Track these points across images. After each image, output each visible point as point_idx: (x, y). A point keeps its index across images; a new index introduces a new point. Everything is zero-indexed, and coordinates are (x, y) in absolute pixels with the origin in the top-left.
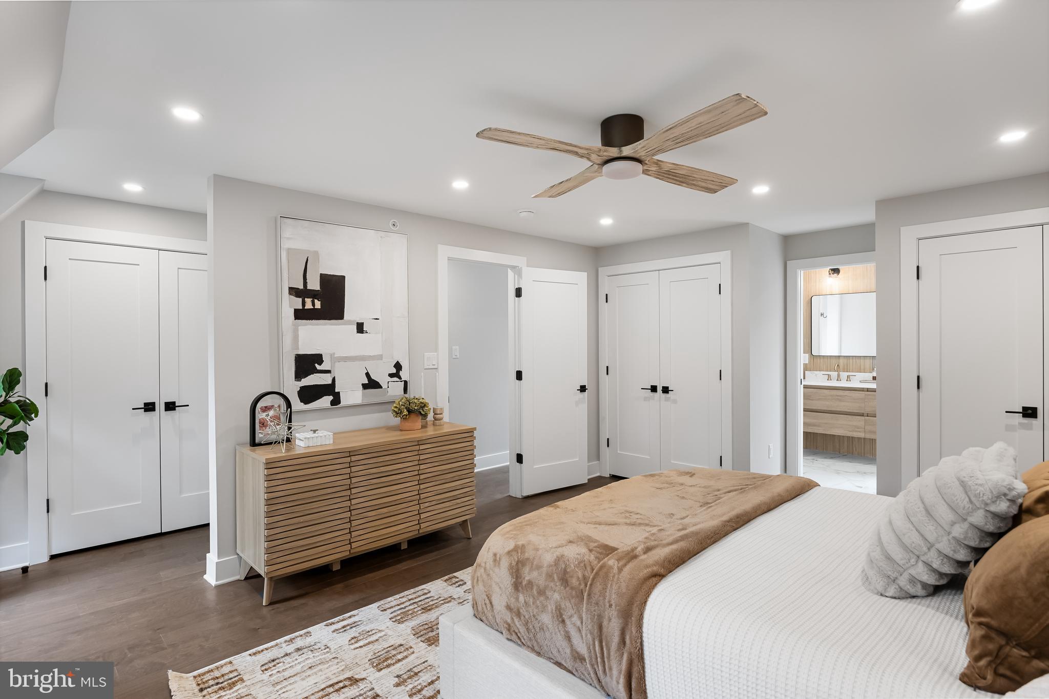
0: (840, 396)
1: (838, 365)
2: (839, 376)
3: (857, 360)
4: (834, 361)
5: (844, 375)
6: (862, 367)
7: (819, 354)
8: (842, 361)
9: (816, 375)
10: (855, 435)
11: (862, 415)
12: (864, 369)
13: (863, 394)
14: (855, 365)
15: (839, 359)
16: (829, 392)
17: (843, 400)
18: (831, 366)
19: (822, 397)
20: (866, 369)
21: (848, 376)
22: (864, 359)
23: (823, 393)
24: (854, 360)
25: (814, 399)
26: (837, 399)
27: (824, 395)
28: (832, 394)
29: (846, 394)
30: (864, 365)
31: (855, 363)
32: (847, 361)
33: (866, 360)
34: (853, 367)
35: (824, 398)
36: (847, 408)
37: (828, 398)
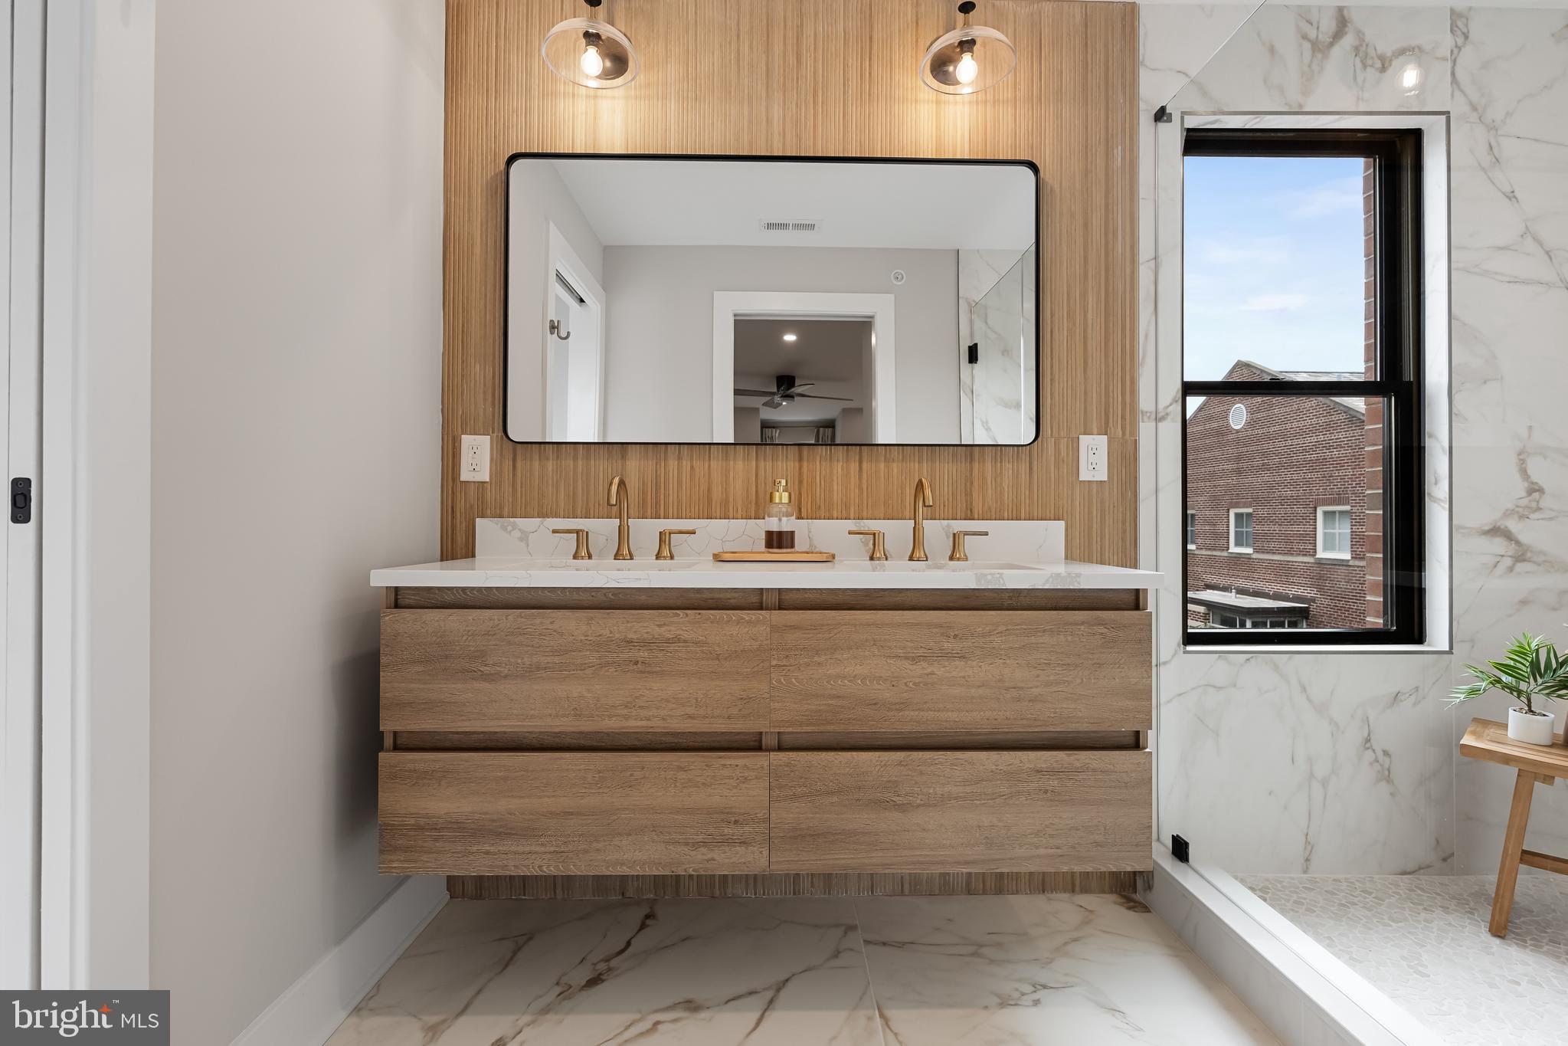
0: (645, 644)
1: (622, 483)
2: (623, 534)
3: (697, 464)
4: (601, 467)
5: (645, 530)
6: (717, 494)
7: (544, 434)
8: (635, 468)
9: (524, 537)
10: (727, 861)
11: (754, 745)
12: (725, 503)
13: (754, 627)
14: (688, 485)
15: (623, 457)
16: (588, 623)
17: (658, 669)
18: (592, 492)
19: (549, 659)
20: (731, 500)
21: (664, 538)
22: (726, 458)
23: (555, 631)
24: (684, 462)
25: (501, 672)
26: (631, 661)
27: (561, 646)
28: (600, 635)
29: (678, 633)
30: (726, 482)
31: (688, 477)
32: (658, 466)
33: (732, 463)
34: (680, 494)
35: (557, 660)
36: (683, 713)
37: (579, 660)
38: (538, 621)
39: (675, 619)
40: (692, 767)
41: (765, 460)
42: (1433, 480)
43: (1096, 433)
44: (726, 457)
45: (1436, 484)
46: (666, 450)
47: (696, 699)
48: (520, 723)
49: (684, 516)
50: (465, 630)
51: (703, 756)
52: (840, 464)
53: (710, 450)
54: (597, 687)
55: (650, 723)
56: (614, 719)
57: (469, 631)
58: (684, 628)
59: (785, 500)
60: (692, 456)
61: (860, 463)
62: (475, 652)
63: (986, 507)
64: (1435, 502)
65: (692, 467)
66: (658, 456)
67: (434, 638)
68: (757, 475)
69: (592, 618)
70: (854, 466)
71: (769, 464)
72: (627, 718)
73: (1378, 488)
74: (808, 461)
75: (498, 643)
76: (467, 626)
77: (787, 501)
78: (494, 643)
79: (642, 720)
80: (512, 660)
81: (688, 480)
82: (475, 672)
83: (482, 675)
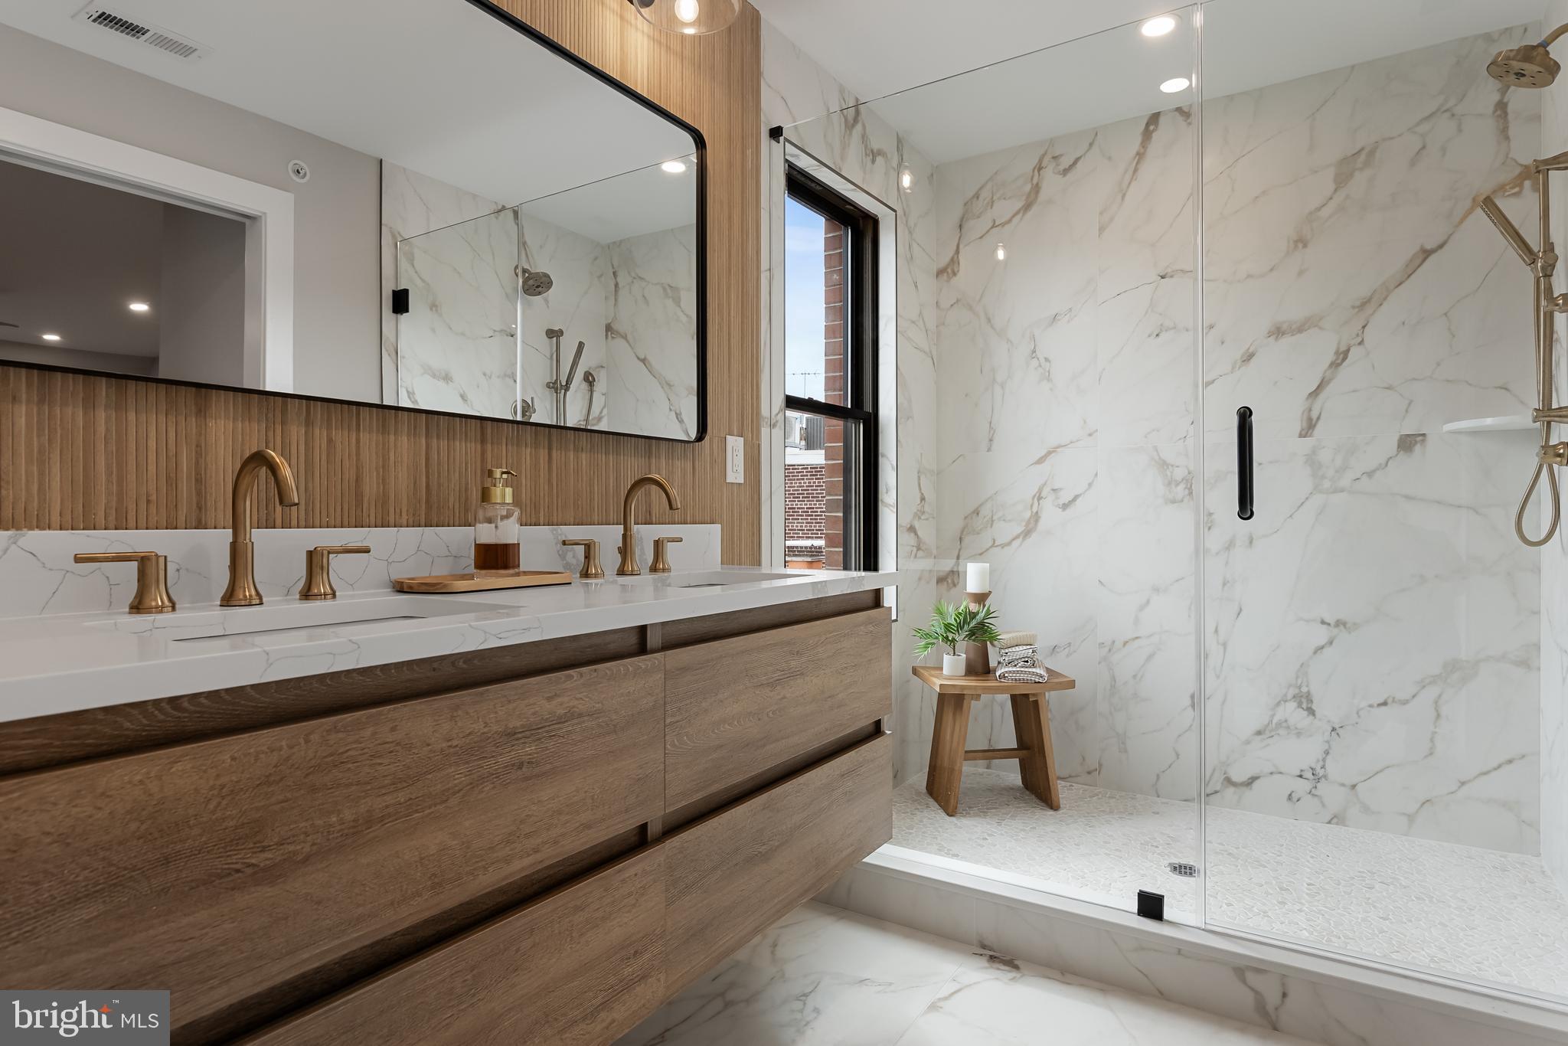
0: (532, 732)
2: (239, 558)
10: (626, 1014)
13: (650, 677)
14: (324, 470)
15: (201, 412)
16: (452, 716)
17: (548, 767)
18: (132, 477)
19: (389, 799)
20: (392, 496)
21: (315, 561)
22: (384, 429)
23: (398, 744)
24: (317, 431)
25: (295, 853)
26: (513, 765)
27: (409, 768)
28: (470, 734)
29: (571, 704)
30: (383, 467)
31: (324, 457)
32: (271, 434)
33: (392, 437)
34: (310, 485)
35: (402, 797)
36: (577, 824)
37: (439, 786)
38: (368, 732)
39: (569, 685)
40: (590, 900)
41: (438, 437)
42: (885, 490)
43: (735, 434)
44: (384, 426)
45: (887, 493)
46: (285, 404)
47: (592, 798)
48: (336, 942)
49: (317, 522)
50: (212, 788)
51: (602, 878)
52: (529, 450)
53: (358, 414)
54: (467, 824)
55: (538, 857)
56: (491, 869)
57: (223, 786)
58: (579, 696)
59: (509, 499)
60: (329, 420)
61: (550, 449)
62: (236, 828)
63: (661, 511)
64: (886, 506)
65: (330, 441)
66: (271, 415)
67: (133, 826)
68: (427, 459)
69: (457, 707)
70: (543, 453)
71: (444, 444)
72: (507, 860)
73: (840, 495)
74: (492, 443)
75: (289, 795)
76: (218, 776)
77: (511, 501)
78: (281, 797)
79: (529, 855)
80: (319, 822)
81: (324, 463)
82: (238, 871)
83: (255, 873)
